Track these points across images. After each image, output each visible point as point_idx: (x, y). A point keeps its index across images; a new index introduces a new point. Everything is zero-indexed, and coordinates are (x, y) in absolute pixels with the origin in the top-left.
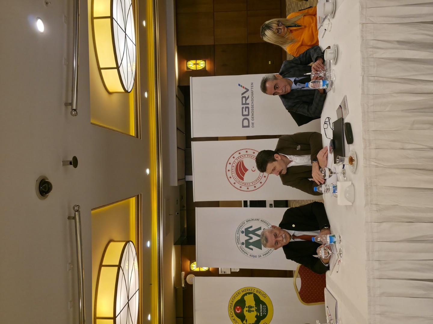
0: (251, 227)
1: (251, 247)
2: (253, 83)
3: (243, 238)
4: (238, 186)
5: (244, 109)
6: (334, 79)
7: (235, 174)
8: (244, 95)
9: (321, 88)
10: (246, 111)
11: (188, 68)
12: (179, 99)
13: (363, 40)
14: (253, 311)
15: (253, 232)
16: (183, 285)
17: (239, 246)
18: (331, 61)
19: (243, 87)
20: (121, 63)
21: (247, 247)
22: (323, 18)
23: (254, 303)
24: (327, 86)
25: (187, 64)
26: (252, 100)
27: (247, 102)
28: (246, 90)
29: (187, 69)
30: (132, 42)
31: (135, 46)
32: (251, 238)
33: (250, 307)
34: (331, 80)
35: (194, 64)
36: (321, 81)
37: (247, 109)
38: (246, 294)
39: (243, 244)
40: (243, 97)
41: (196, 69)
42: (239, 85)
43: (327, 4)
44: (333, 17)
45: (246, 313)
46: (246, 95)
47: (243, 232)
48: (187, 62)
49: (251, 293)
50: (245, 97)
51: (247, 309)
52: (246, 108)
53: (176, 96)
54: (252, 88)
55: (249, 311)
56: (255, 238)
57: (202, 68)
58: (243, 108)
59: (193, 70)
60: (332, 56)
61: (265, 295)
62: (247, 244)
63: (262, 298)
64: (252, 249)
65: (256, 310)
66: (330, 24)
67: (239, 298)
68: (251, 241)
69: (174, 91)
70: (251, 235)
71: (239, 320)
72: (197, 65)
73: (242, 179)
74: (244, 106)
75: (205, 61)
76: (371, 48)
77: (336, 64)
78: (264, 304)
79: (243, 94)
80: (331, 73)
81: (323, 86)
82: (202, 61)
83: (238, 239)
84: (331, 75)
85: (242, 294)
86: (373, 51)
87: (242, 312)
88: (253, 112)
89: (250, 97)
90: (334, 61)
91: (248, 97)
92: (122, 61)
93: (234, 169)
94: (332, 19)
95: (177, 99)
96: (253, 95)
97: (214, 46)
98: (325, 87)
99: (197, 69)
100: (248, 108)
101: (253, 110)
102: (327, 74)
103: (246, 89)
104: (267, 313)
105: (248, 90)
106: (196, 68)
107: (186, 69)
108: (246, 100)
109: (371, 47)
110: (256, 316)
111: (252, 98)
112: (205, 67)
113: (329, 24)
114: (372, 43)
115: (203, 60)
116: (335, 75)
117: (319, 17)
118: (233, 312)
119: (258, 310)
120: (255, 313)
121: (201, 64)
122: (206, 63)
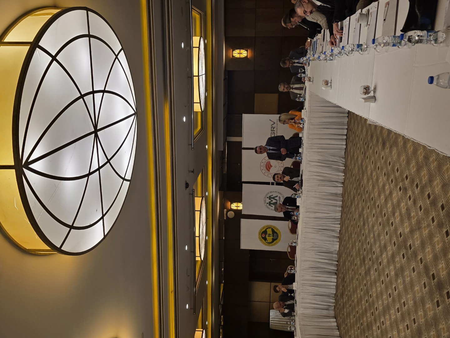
0: (273, 195)
1: (271, 205)
3: (268, 201)
4: (266, 174)
5: (272, 134)
7: (265, 168)
8: (272, 126)
14: (271, 236)
15: (273, 198)
16: (225, 218)
17: (265, 204)
19: (272, 121)
21: (269, 205)
23: (272, 232)
26: (277, 129)
27: (274, 130)
29: (232, 57)
32: (272, 201)
33: (269, 234)
38: (268, 228)
39: (267, 203)
40: (272, 127)
41: (239, 57)
42: (270, 120)
45: (267, 237)
46: (273, 126)
47: (268, 198)
48: (233, 51)
49: (270, 228)
50: (273, 127)
51: (268, 235)
52: (273, 133)
55: (269, 236)
56: (274, 201)
57: (244, 56)
58: (271, 133)
61: (277, 229)
62: (270, 204)
63: (275, 230)
64: (272, 206)
65: (272, 236)
67: (264, 230)
68: (272, 202)
70: (272, 199)
71: (264, 240)
73: (269, 171)
74: (272, 132)
75: (247, 51)
78: (276, 233)
79: (272, 125)
82: (244, 51)
83: (265, 201)
85: (266, 228)
87: (265, 236)
91: (275, 127)
93: (265, 165)
96: (277, 126)
97: (255, 38)
100: (274, 133)
103: (274, 122)
104: (278, 238)
105: (275, 123)
108: (273, 128)
110: (272, 239)
112: (247, 56)
118: (261, 236)
119: (273, 236)
120: (272, 237)
121: (244, 53)
122: (247, 53)
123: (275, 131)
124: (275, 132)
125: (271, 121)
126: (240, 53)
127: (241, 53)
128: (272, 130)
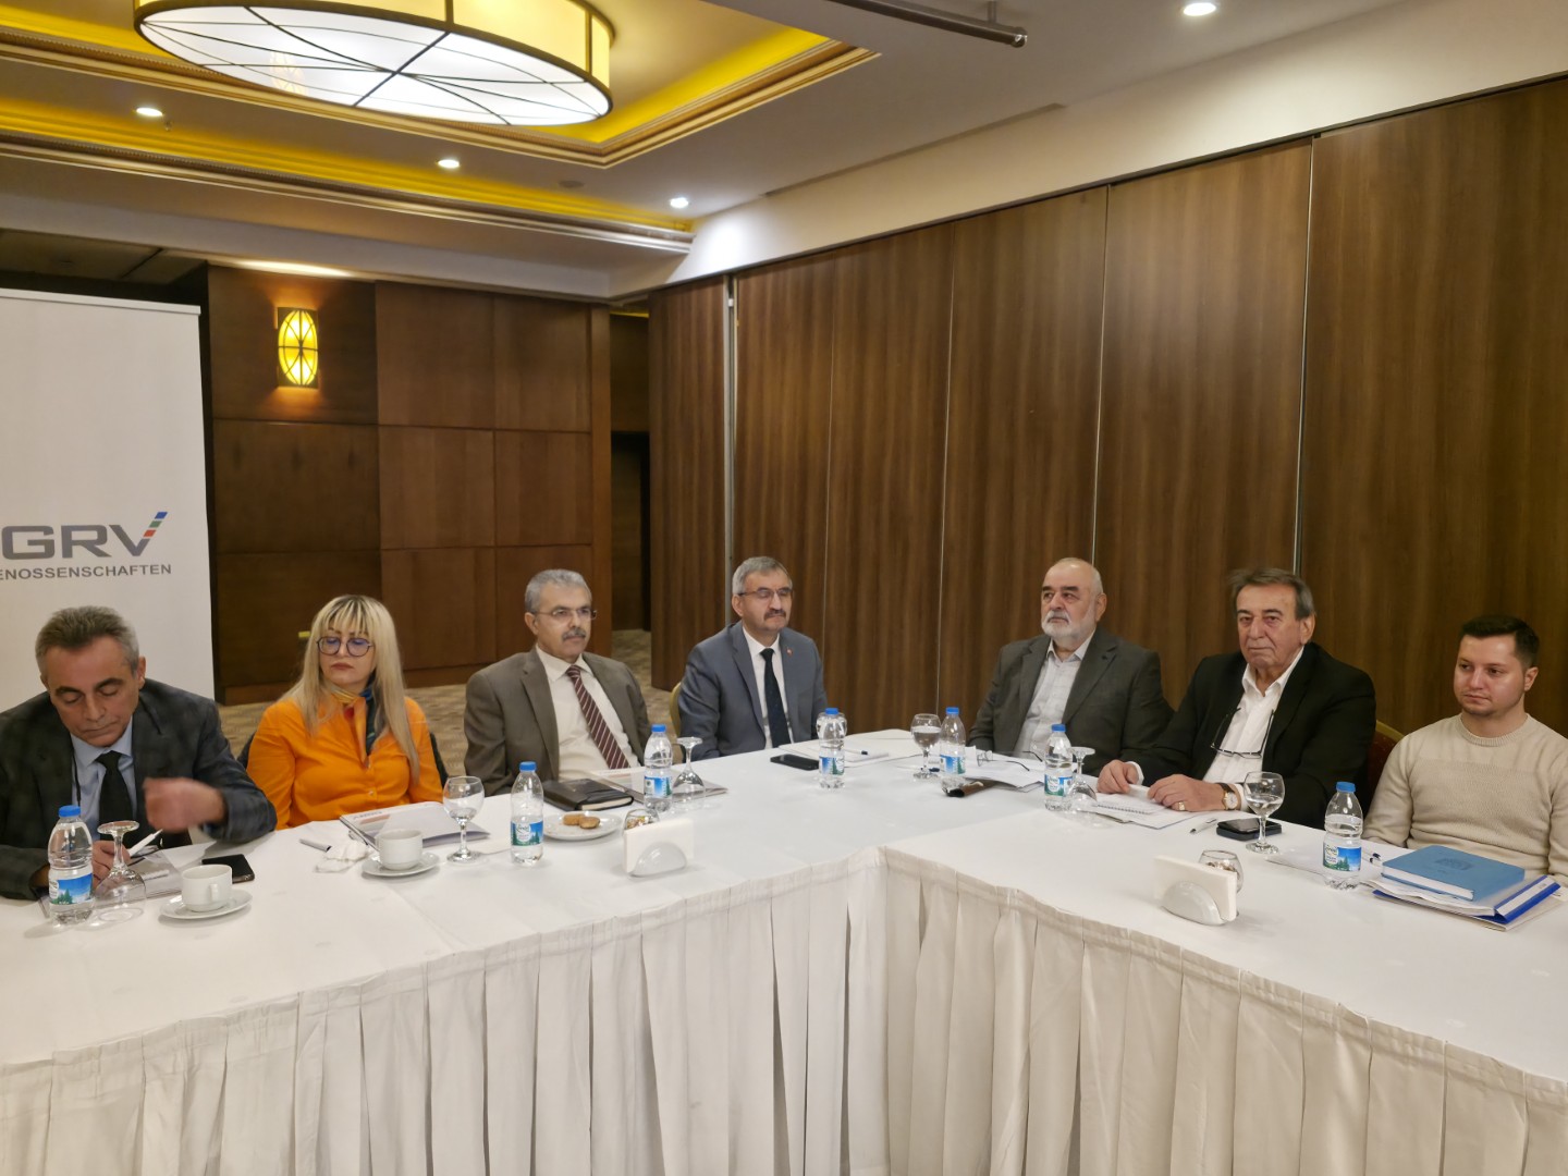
2: (169, 571)
5: (39, 536)
6: (96, 924)
8: (111, 534)
9: (54, 875)
10: (31, 543)
11: (284, 313)
12: (146, 259)
13: (227, 1022)
18: (177, 899)
19: (150, 533)
20: (270, 23)
22: (375, 834)
24: (60, 900)
25: (301, 310)
26: (88, 572)
27: (76, 550)
28: (136, 544)
29: (280, 309)
30: (368, 95)
31: (351, 103)
34: (94, 912)
35: (301, 342)
36: (88, 870)
37: (41, 549)
40: (101, 531)
41: (281, 343)
42: (161, 515)
43: (418, 841)
44: (366, 875)
46: (113, 544)
48: (312, 314)
50: (103, 538)
52: (50, 546)
53: (160, 249)
54: (148, 570)
57: (285, 369)
58: (48, 530)
59: (276, 333)
60: (198, 899)
66: (345, 865)
69: (184, 240)
72: (298, 351)
74: (57, 538)
75: (314, 385)
76: (191, 1061)
77: (164, 919)
79: (118, 530)
80: (125, 905)
81: (62, 883)
82: (315, 372)
84: (116, 907)
86: (174, 1073)
88: (25, 574)
89: (103, 562)
90: (177, 913)
91: (101, 554)
92: (277, 27)
94: (361, 872)
95: (147, 251)
96: (111, 574)
97: (373, 424)
98: (55, 891)
99: (281, 351)
100: (49, 553)
101: (38, 573)
102: (121, 892)
103: (143, 543)
105: (136, 550)
106: (284, 347)
107: (280, 303)
108: (89, 545)
109: (196, 1063)
111: (99, 572)
112: (287, 383)
113: (347, 860)
114: (213, 1061)
115: (316, 376)
116: (113, 922)
117: (386, 817)
121: (300, 369)
122: (306, 386)
123: (67, 553)
124: (57, 560)
125: (155, 524)
126: (301, 348)
127: (301, 354)
128: (76, 536)
